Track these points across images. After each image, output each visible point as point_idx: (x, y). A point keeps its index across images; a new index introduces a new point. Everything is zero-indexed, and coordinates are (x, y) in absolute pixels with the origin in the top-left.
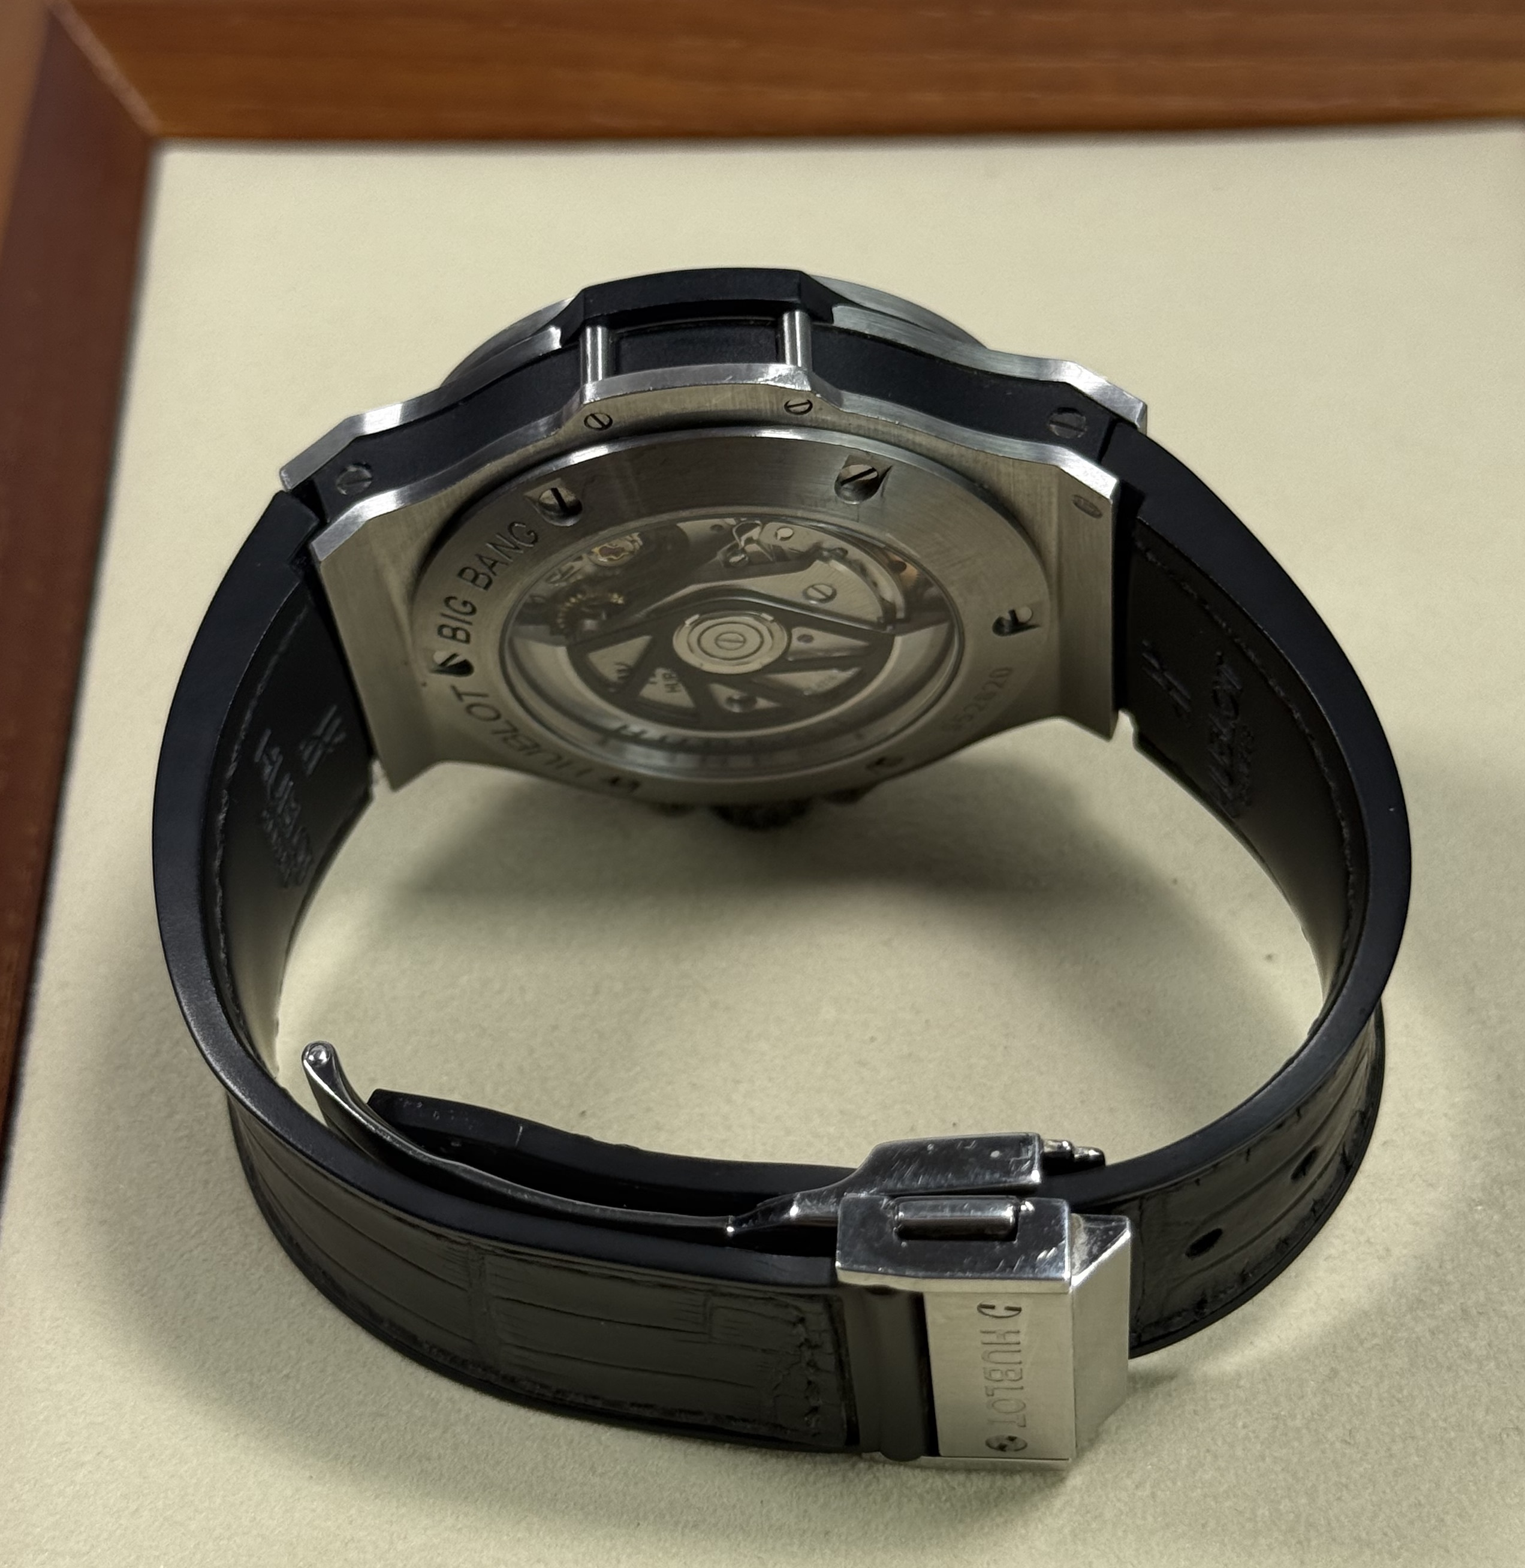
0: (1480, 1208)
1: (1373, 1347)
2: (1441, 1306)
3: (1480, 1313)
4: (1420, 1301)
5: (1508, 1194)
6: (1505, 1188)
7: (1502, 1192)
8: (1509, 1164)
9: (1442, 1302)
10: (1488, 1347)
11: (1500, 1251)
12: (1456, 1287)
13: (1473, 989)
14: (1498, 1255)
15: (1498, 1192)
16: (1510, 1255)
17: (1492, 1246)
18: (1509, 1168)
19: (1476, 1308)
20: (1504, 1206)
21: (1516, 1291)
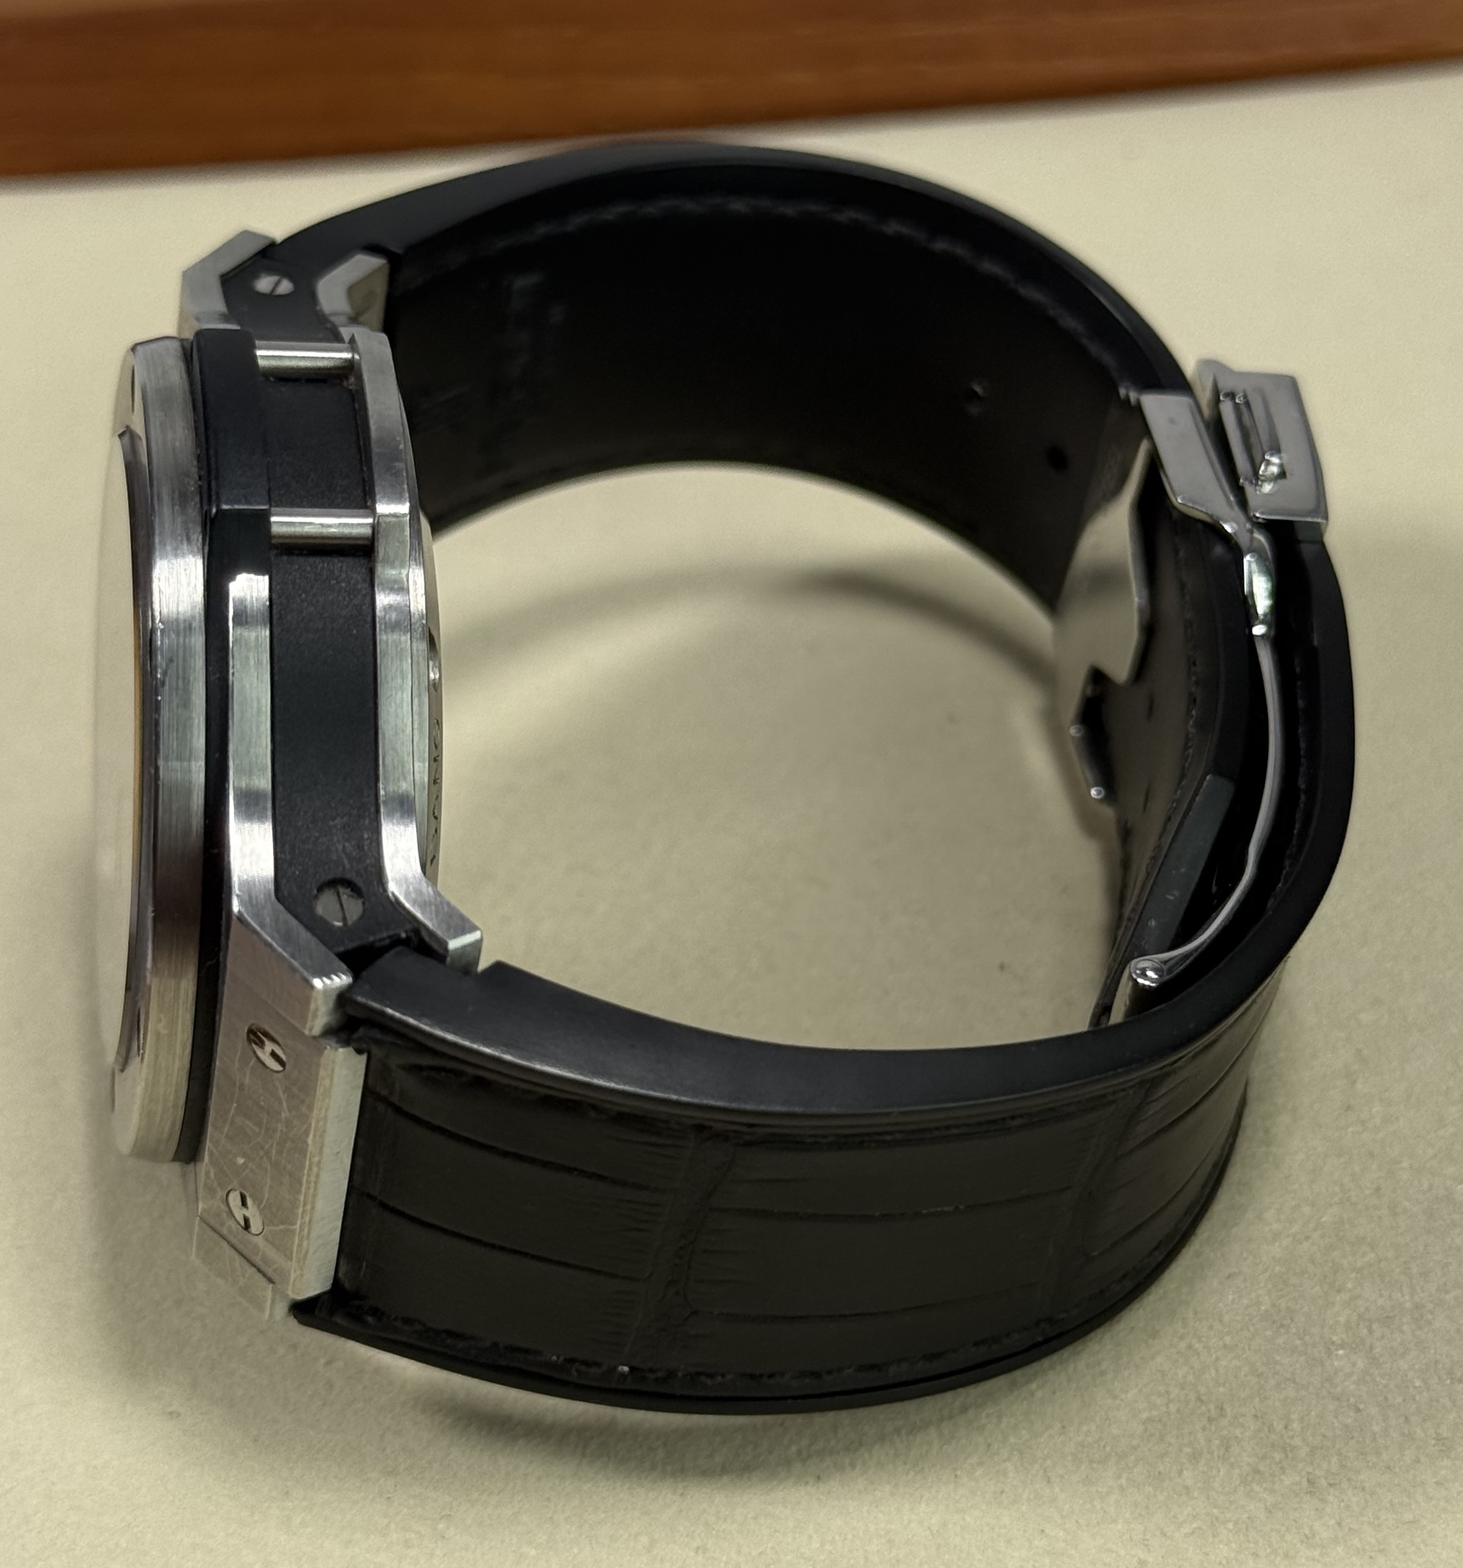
0: (1341, 1352)
1: (1193, 1532)
2: (1282, 1477)
3: (1331, 1485)
4: (1257, 1471)
5: (1378, 1334)
6: (1375, 1326)
7: (1371, 1331)
8: (1381, 1296)
9: (1284, 1473)
10: (1337, 1527)
11: (1361, 1406)
12: (1303, 1453)
13: (1354, 1082)
14: (1358, 1410)
15: (1365, 1331)
16: (1374, 1410)
17: (1352, 1400)
18: (1380, 1302)
19: (1326, 1478)
20: (1371, 1348)
21: (1378, 1454)
